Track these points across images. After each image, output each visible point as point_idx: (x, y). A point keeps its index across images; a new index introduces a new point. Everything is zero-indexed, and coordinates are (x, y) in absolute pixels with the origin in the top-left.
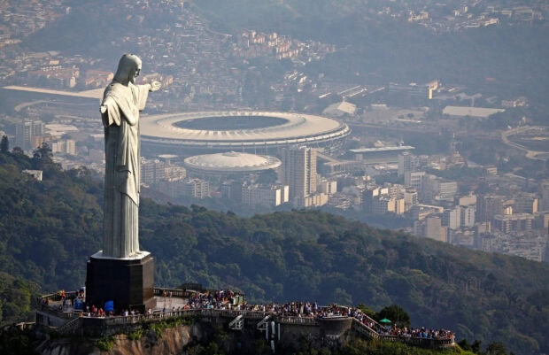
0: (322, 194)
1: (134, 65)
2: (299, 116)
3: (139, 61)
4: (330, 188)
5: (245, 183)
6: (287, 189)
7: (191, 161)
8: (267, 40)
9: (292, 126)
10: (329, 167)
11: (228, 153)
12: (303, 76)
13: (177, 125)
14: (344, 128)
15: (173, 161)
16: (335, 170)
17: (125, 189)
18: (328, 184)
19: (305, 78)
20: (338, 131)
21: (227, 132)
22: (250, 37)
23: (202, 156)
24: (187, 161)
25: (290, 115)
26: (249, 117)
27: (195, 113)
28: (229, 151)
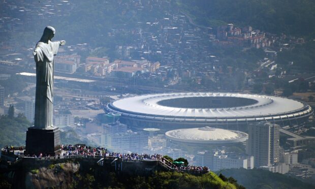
0: (284, 164)
1: (51, 31)
2: (267, 97)
3: (53, 29)
4: (291, 160)
5: (217, 153)
6: (252, 159)
7: (171, 134)
8: (243, 32)
9: (261, 106)
10: (292, 142)
11: (204, 128)
12: (274, 64)
13: (161, 103)
14: (307, 108)
15: (156, 134)
16: (298, 145)
17: (46, 95)
18: (289, 156)
19: (276, 66)
20: (302, 111)
21: (204, 110)
22: (228, 29)
23: (180, 130)
24: (167, 133)
25: (259, 96)
26: (223, 97)
27: (176, 94)
28: (205, 126)
